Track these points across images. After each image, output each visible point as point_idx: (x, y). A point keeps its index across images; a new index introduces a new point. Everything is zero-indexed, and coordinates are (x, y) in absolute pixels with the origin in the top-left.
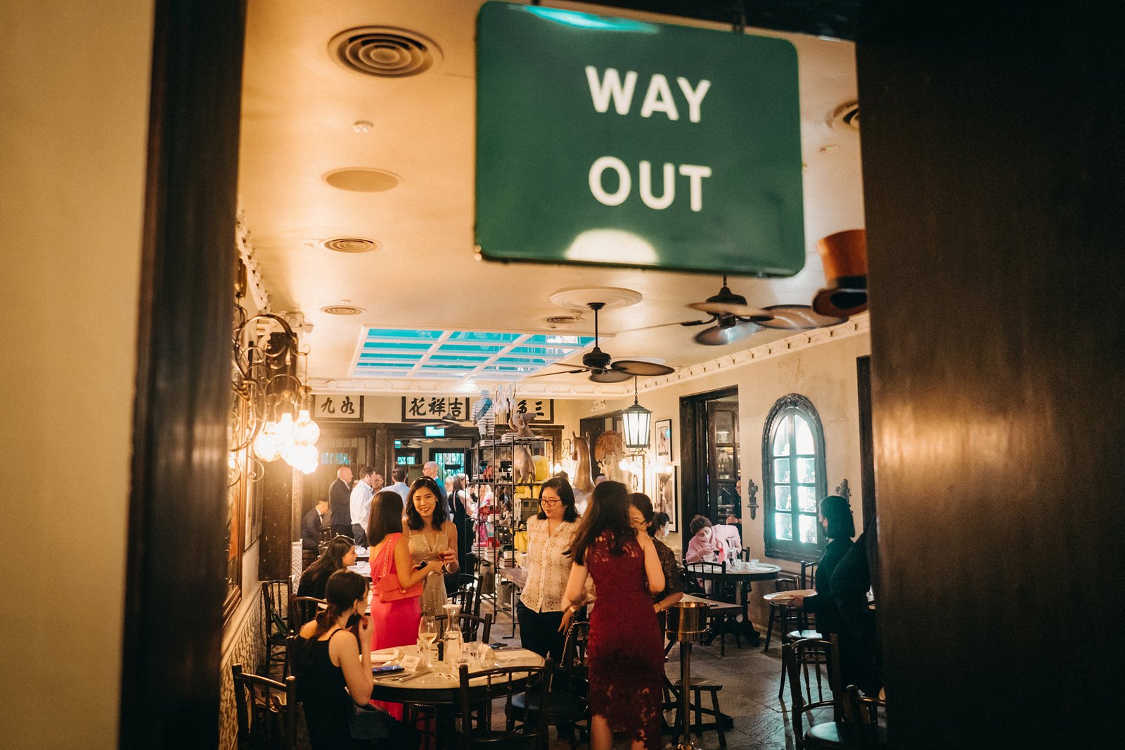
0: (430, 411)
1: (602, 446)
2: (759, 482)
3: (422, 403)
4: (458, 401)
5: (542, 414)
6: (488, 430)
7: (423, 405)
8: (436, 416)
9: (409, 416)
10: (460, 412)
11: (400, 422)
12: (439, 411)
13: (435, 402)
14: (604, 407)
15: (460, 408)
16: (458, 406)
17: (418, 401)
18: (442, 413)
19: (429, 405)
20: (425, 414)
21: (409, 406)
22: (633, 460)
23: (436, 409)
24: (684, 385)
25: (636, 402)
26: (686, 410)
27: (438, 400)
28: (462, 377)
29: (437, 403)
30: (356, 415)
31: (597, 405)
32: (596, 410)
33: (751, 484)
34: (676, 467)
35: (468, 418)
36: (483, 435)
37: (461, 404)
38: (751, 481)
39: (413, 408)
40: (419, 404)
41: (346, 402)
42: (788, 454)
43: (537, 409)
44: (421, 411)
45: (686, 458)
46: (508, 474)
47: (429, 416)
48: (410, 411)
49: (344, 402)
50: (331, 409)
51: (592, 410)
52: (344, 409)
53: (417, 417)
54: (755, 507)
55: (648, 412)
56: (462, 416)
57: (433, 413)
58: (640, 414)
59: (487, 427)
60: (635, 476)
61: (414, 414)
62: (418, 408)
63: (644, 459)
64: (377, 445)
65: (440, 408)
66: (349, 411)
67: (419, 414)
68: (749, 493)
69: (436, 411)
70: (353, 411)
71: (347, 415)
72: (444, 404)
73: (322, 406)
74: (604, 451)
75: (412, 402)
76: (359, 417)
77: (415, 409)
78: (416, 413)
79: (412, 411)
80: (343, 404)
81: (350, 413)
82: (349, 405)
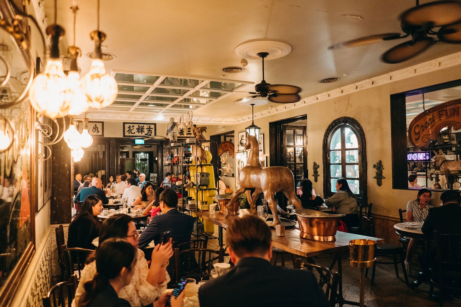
0: (137, 132)
1: (222, 148)
2: (320, 163)
3: (133, 128)
4: (151, 127)
5: (191, 134)
6: (174, 138)
7: (133, 129)
8: (140, 134)
9: (127, 134)
10: (152, 133)
11: (122, 137)
12: (142, 132)
13: (139, 128)
14: (224, 130)
15: (152, 131)
16: (151, 129)
17: (131, 127)
18: (143, 133)
19: (137, 129)
20: (134, 133)
21: (127, 129)
22: (243, 154)
23: (140, 131)
24: (272, 116)
25: (253, 123)
26: (272, 129)
27: (141, 127)
28: (158, 112)
29: (140, 128)
30: (100, 133)
31: (220, 128)
32: (219, 131)
33: (315, 164)
34: (267, 157)
35: (155, 135)
36: (172, 141)
37: (152, 128)
38: (315, 163)
39: (129, 131)
40: (132, 128)
41: (95, 127)
42: (340, 148)
43: (188, 131)
44: (133, 132)
45: (272, 153)
46: (189, 160)
47: (137, 134)
48: (127, 132)
49: (94, 127)
51: (217, 131)
52: (94, 130)
53: (130, 135)
54: (317, 176)
55: (259, 128)
56: (153, 134)
57: (139, 133)
58: (256, 129)
59: (173, 137)
60: (242, 162)
61: (129, 133)
62: (131, 130)
63: (247, 154)
64: (111, 148)
65: (142, 130)
66: (96, 131)
67: (132, 133)
68: (314, 169)
69: (140, 132)
70: (98, 132)
71: (95, 133)
72: (144, 129)
74: (223, 151)
75: (128, 128)
76: (101, 134)
77: (130, 131)
78: (130, 133)
79: (128, 132)
80: (93, 128)
81: (97, 133)
82: (97, 128)
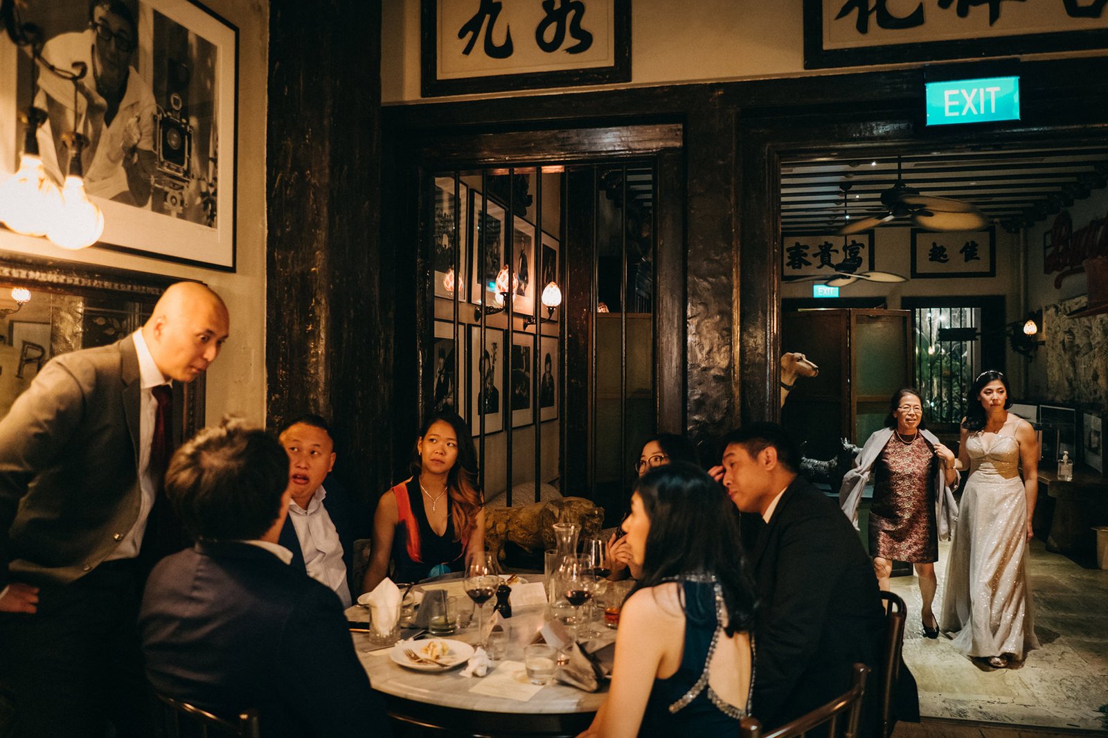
9: (841, 35)
20: (917, 19)
30: (601, 55)
47: (943, 26)
48: (845, 11)
49: (548, 5)
50: (499, 40)
52: (549, 34)
53: (878, 37)
57: (961, 12)
61: (862, 27)
66: (570, 41)
67: (887, 21)
70: (585, 40)
71: (560, 61)
73: (462, 35)
76: (611, 63)
78: (873, 18)
79: (855, 12)
80: (543, 14)
81: (572, 50)
82: (571, 15)
